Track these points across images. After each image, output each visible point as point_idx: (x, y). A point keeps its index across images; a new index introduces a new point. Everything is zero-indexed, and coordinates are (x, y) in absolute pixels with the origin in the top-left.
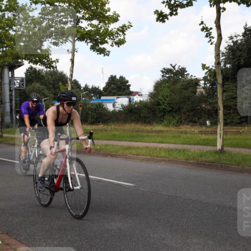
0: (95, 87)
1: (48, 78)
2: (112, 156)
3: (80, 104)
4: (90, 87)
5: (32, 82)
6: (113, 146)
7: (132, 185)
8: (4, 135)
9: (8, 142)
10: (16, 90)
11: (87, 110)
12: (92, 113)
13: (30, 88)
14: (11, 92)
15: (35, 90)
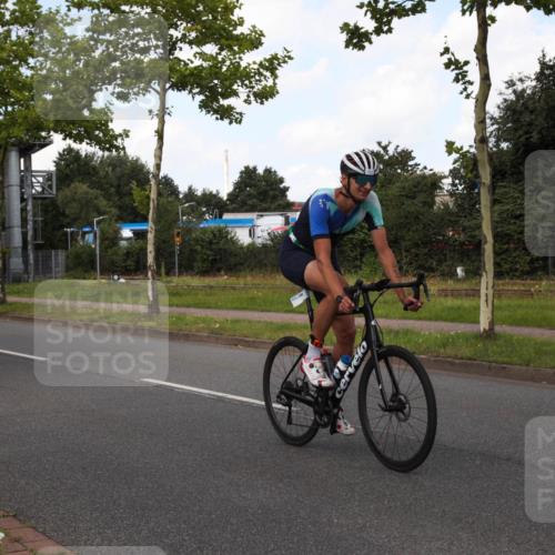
0: (211, 193)
1: (107, 173)
2: (248, 344)
3: (176, 231)
4: (199, 193)
5: (72, 181)
6: (250, 322)
8: (10, 299)
9: (17, 314)
10: (34, 199)
11: (192, 242)
12: (204, 251)
13: (67, 196)
14: (24, 204)
15: (77, 198)
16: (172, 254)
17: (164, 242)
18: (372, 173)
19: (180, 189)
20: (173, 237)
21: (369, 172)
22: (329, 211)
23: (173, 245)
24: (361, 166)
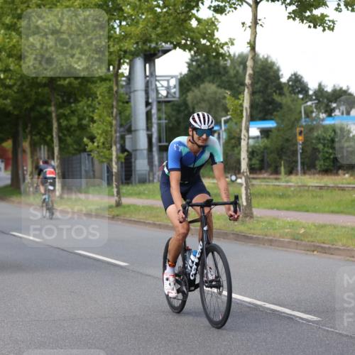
0: (341, 89)
1: (238, 72)
2: (324, 250)
3: (298, 130)
4: (329, 89)
5: (203, 82)
6: (335, 227)
7: (315, 318)
8: (125, 201)
9: (127, 217)
10: (159, 102)
11: (314, 141)
12: (326, 149)
13: (195, 97)
14: (149, 107)
15: (206, 98)
16: (295, 153)
17: (287, 140)
18: (207, 128)
19: (309, 86)
20: (296, 136)
21: (204, 127)
22: (181, 152)
23: (296, 144)
24: (199, 123)
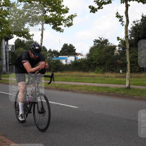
0: (55, 51)
2: (65, 90)
3: (46, 61)
4: (52, 51)
7: (76, 107)
8: (3, 78)
9: (4, 82)
10: (9, 52)
11: (51, 64)
12: (54, 66)
13: (17, 51)
14: (6, 53)
15: (20, 52)
